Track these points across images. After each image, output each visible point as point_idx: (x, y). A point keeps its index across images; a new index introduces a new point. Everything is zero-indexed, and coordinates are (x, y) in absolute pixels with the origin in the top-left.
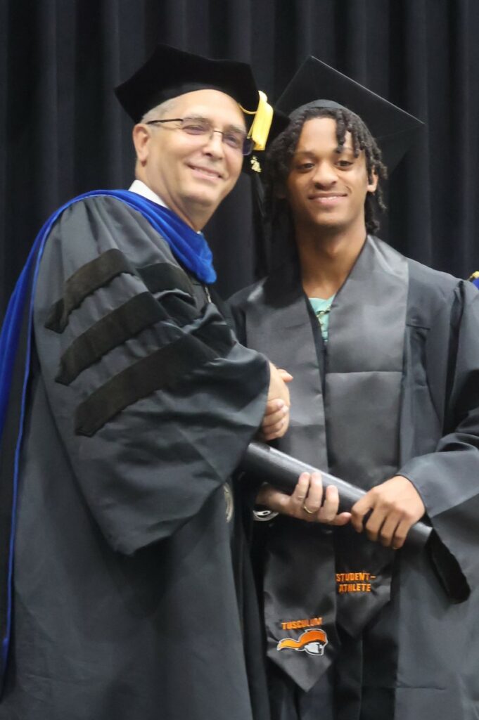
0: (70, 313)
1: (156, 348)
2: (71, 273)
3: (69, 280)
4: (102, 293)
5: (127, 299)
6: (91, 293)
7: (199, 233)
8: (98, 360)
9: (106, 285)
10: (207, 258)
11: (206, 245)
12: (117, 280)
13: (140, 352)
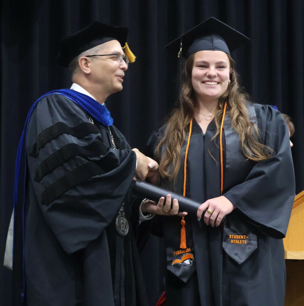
0: (39, 150)
1: (75, 167)
2: (40, 132)
3: (39, 135)
4: (54, 142)
5: (64, 145)
6: (49, 141)
7: (103, 104)
8: (51, 172)
9: (56, 138)
10: (108, 115)
11: (106, 109)
12: (61, 136)
13: (69, 168)
